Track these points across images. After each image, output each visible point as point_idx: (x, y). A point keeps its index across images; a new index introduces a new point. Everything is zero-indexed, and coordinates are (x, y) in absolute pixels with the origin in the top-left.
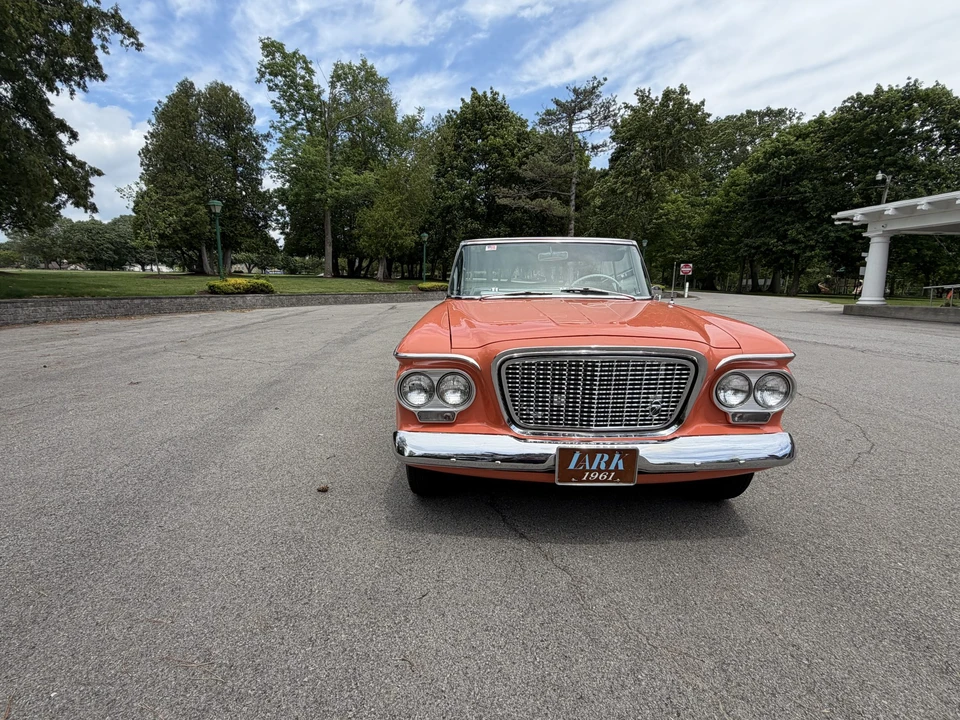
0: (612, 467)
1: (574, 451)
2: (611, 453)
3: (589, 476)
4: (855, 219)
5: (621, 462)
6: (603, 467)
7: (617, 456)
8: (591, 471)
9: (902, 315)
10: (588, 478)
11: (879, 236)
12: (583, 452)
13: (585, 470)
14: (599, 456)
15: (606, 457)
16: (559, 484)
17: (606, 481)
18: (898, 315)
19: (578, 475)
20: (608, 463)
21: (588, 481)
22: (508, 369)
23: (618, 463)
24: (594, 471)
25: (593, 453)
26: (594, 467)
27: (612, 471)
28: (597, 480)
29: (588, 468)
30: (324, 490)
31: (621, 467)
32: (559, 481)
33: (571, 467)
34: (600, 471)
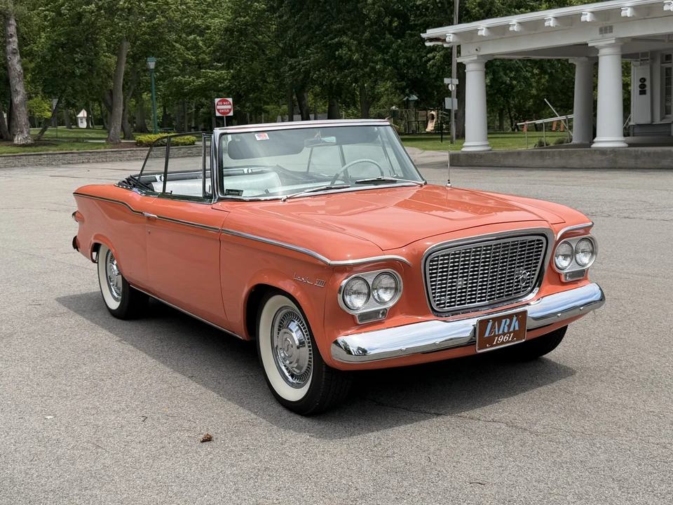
0: (511, 330)
1: (488, 320)
2: (511, 317)
3: (498, 340)
4: (447, 39)
5: (517, 324)
6: (506, 330)
7: (515, 318)
8: (499, 336)
9: (510, 161)
10: (497, 342)
11: (474, 62)
12: (494, 319)
13: (495, 336)
14: (504, 321)
15: (508, 320)
16: (479, 352)
17: (508, 342)
18: (506, 163)
19: (490, 341)
20: (509, 326)
21: (497, 345)
22: (432, 261)
23: (515, 324)
24: (501, 335)
25: (499, 319)
26: (501, 332)
27: (512, 332)
28: (503, 343)
29: (497, 333)
30: (208, 439)
31: (517, 328)
32: (479, 349)
33: (487, 335)
34: (504, 334)
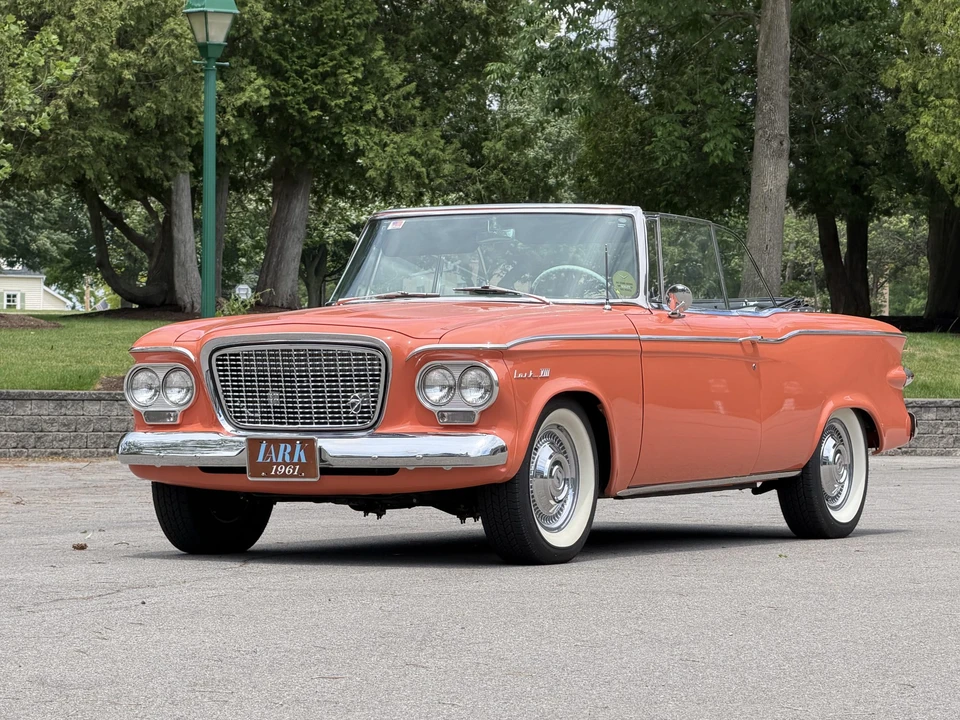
0: (296, 460)
1: (260, 441)
2: (292, 442)
3: (277, 470)
5: (302, 453)
6: (287, 459)
7: (298, 446)
8: (278, 464)
10: (276, 472)
12: (270, 441)
13: (272, 464)
14: (282, 446)
15: (289, 448)
16: (251, 479)
17: (292, 476)
19: (266, 468)
20: (292, 454)
21: (276, 476)
22: (218, 360)
23: (300, 455)
24: (281, 464)
25: (276, 442)
26: (280, 460)
27: (295, 464)
28: (284, 475)
29: (274, 460)
30: (82, 547)
31: (303, 460)
32: (251, 476)
33: (260, 459)
34: (286, 465)
